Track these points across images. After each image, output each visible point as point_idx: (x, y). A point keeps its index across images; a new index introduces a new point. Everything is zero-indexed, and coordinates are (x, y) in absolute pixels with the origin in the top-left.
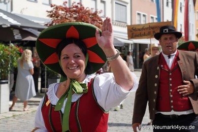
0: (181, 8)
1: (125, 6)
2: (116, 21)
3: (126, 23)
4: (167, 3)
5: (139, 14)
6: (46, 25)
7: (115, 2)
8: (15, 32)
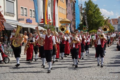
0: (49, 4)
1: (13, 2)
2: (7, 12)
3: (14, 14)
5: (22, 8)
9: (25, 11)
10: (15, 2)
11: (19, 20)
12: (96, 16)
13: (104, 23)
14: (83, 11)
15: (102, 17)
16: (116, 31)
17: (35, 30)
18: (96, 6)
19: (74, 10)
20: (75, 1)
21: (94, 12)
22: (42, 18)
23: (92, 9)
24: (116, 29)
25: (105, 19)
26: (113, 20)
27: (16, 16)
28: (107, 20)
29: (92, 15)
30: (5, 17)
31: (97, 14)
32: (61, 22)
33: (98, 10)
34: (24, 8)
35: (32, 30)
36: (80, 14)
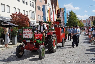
0: (51, 13)
2: (31, 18)
3: (34, 18)
4: (47, 12)
6: (10, 20)
7: (30, 11)
8: (2, 23)
9: (40, 17)
10: (35, 13)
12: (75, 19)
13: (79, 22)
14: (68, 17)
15: (78, 19)
16: (85, 26)
18: (75, 14)
19: (64, 16)
20: (64, 12)
21: (74, 17)
22: (48, 20)
23: (73, 15)
24: (85, 25)
25: (79, 20)
26: (83, 20)
28: (80, 21)
29: (72, 18)
30: (30, 20)
31: (75, 18)
33: (76, 16)
34: (39, 15)
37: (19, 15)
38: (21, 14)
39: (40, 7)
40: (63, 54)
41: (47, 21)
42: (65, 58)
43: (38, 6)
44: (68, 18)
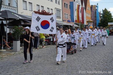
3: (60, 17)
7: (56, 9)
8: (22, 22)
10: (61, 11)
11: (63, 21)
12: (109, 18)
14: (101, 15)
17: (72, 26)
19: (96, 15)
20: (96, 9)
23: (107, 14)
27: (61, 19)
29: (106, 18)
32: (87, 22)
33: (111, 14)
34: (66, 14)
35: (70, 26)
36: (99, 17)
37: (42, 13)
38: (44, 12)
39: (67, 4)
40: (94, 60)
41: (76, 20)
42: (97, 66)
43: (65, 3)
44: (101, 17)
